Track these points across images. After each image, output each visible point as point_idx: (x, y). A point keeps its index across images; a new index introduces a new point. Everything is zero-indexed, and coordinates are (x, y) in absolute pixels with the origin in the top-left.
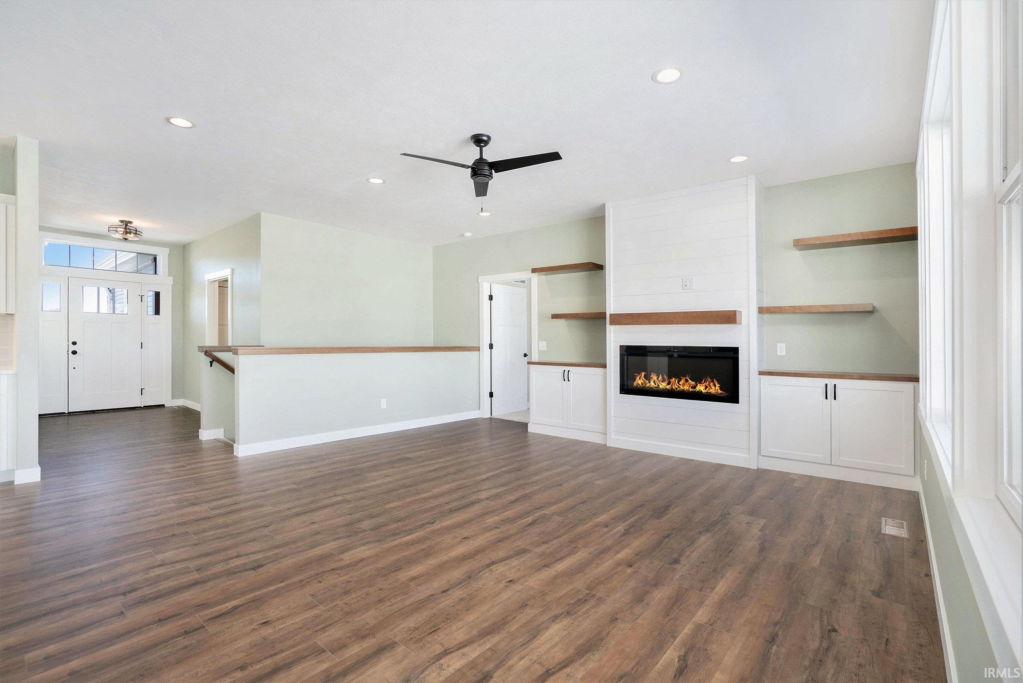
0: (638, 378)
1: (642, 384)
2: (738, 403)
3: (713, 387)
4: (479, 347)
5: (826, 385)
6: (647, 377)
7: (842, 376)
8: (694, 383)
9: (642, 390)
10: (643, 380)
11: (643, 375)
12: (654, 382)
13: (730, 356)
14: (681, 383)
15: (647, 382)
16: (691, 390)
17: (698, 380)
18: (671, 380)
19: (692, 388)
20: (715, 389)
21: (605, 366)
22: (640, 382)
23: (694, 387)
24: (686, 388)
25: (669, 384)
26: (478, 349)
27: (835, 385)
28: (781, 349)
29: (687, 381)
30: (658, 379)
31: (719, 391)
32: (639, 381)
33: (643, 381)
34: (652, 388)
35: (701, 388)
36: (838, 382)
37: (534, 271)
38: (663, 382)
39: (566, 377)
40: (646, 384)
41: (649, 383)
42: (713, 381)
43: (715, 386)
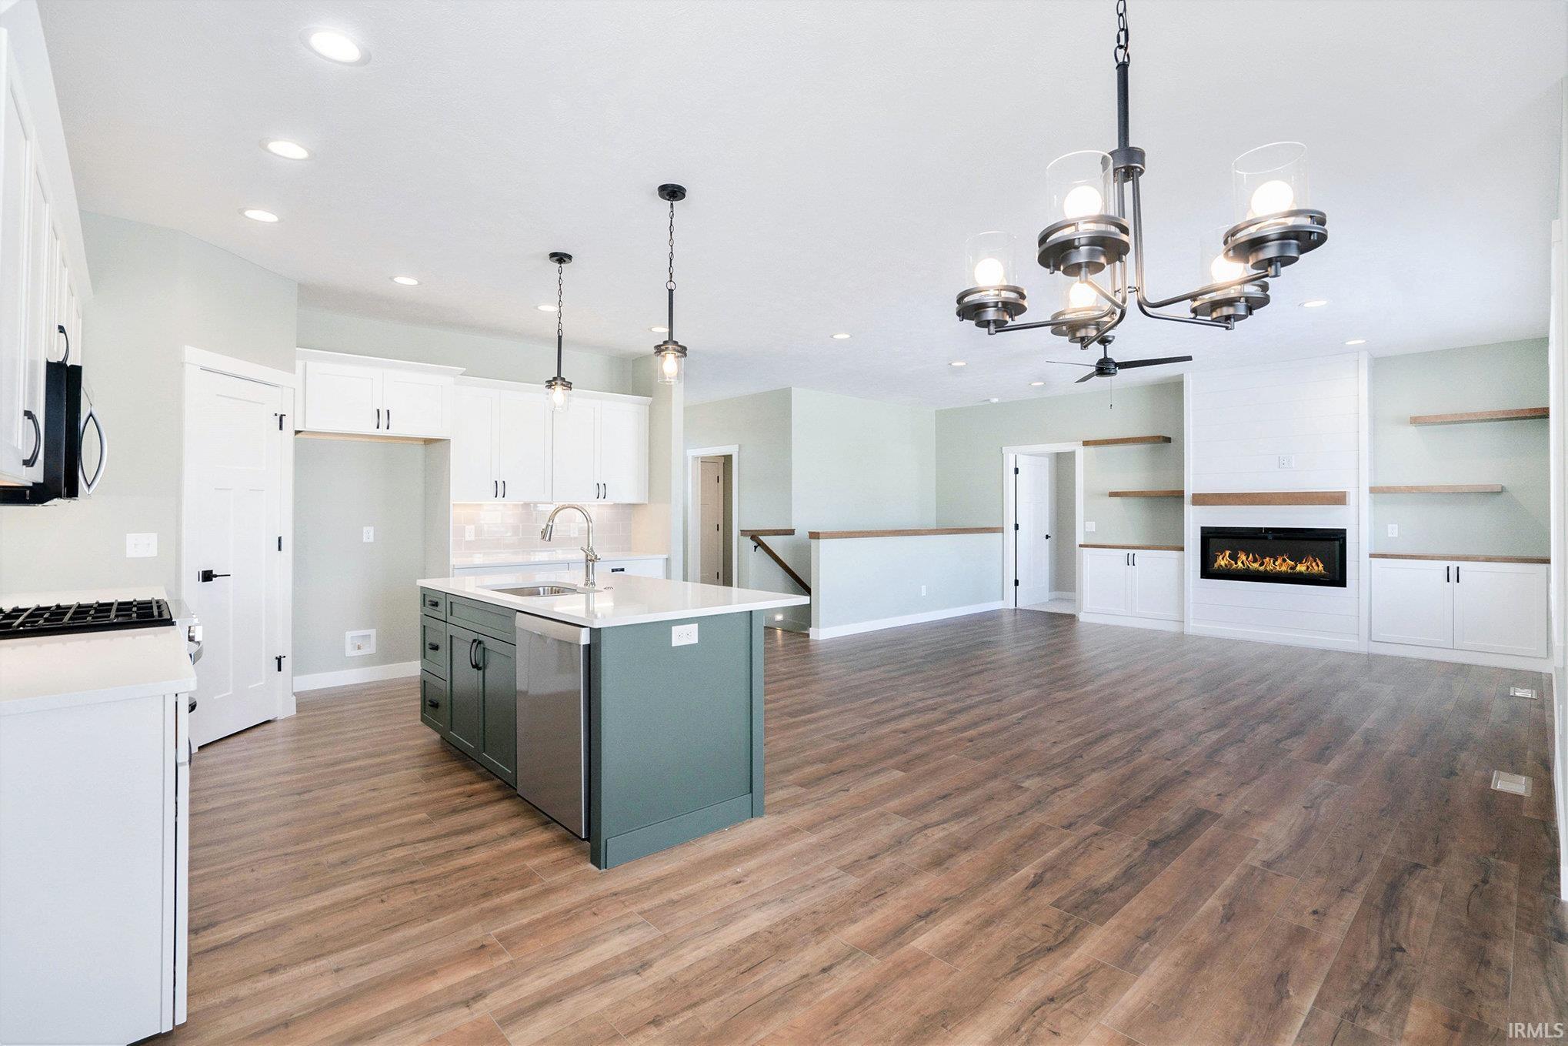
0: (1221, 557)
1: (1226, 565)
2: (1345, 586)
3: (1316, 568)
4: (1003, 528)
5: (1448, 567)
6: (1234, 557)
7: (1467, 559)
8: (1293, 563)
9: (1227, 574)
10: (1227, 560)
11: (1228, 554)
12: (1243, 563)
13: (1338, 537)
14: (1277, 563)
15: (1233, 562)
16: (1289, 571)
17: (1298, 559)
18: (1264, 560)
19: (1291, 569)
20: (1318, 568)
21: (1182, 549)
22: (1223, 563)
23: (1293, 568)
24: (1284, 568)
25: (1261, 565)
26: (1001, 530)
27: (1458, 568)
28: (1393, 531)
29: (1284, 560)
30: (1247, 559)
31: (1323, 571)
32: (1223, 561)
33: (1227, 562)
34: (1240, 570)
35: (1301, 568)
36: (1462, 565)
37: (1086, 443)
38: (1253, 562)
39: (1130, 561)
40: (1231, 565)
41: (1236, 563)
42: (1315, 561)
43: (1318, 566)
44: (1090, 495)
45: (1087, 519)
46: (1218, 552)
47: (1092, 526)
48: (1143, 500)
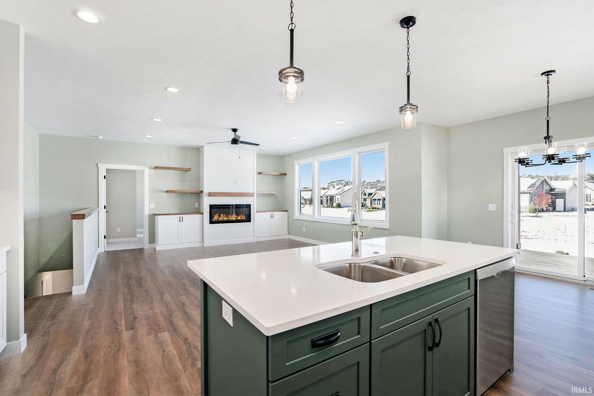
1: (217, 219)
2: (251, 222)
3: (243, 217)
4: (99, 208)
5: (271, 214)
6: (219, 216)
8: (236, 216)
9: (217, 222)
11: (217, 215)
12: (222, 218)
13: (249, 206)
14: (232, 217)
16: (236, 219)
17: (238, 215)
18: (228, 216)
20: (244, 218)
21: (203, 214)
23: (237, 218)
24: (234, 218)
25: (227, 218)
27: (273, 214)
29: (234, 215)
30: (223, 216)
32: (216, 218)
34: (221, 220)
35: (239, 218)
37: (157, 167)
38: (225, 217)
40: (219, 219)
42: (243, 215)
44: (152, 191)
45: (150, 202)
46: (214, 214)
47: (153, 206)
48: (177, 194)
